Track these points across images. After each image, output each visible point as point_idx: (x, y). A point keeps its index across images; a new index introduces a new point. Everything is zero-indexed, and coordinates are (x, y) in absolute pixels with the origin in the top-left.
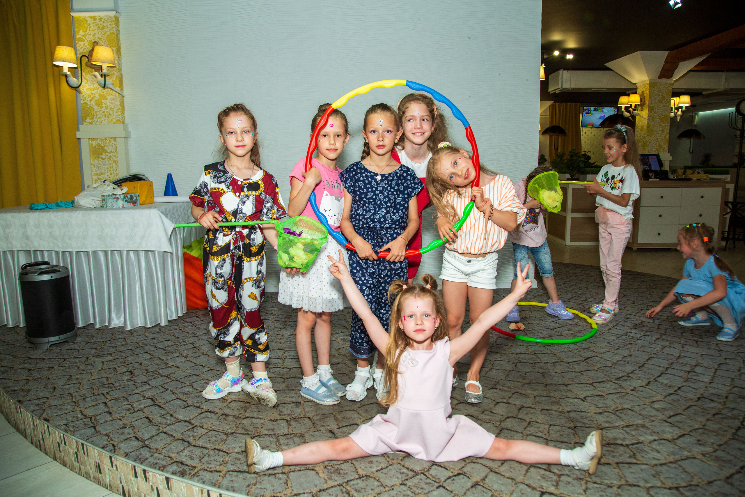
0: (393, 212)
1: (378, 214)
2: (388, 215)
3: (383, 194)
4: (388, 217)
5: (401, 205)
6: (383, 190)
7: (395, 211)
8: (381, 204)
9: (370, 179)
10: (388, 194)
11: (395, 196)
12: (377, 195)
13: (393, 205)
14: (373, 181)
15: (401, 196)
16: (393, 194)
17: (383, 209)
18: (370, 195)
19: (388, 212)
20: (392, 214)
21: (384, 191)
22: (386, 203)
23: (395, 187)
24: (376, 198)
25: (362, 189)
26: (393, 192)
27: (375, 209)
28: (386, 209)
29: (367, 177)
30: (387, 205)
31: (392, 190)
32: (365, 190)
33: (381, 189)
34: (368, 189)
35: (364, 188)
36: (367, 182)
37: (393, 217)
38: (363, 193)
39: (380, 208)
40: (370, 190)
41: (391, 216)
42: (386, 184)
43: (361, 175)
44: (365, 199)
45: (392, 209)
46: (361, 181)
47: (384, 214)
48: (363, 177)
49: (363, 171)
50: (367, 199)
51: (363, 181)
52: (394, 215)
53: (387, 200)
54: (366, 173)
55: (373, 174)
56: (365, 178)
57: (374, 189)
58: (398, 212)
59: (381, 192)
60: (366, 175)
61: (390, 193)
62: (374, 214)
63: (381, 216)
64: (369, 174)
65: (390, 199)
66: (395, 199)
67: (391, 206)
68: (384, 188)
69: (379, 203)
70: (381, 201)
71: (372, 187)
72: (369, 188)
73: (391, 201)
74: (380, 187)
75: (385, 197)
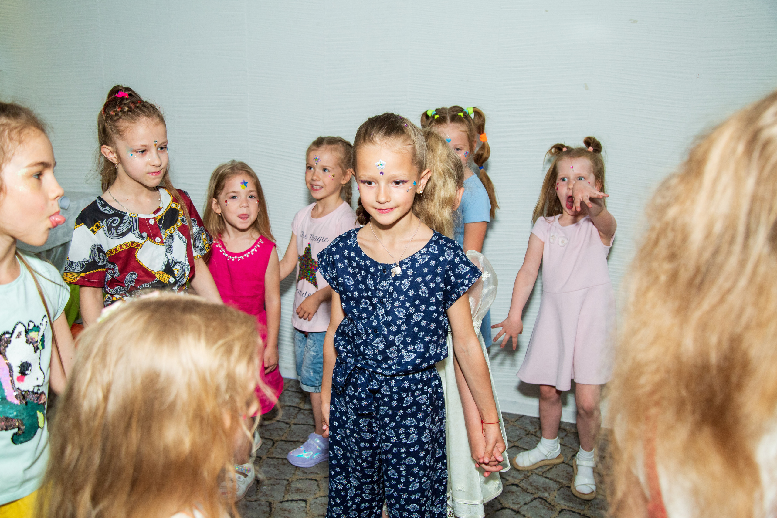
0: (404, 343)
1: (372, 346)
2: (393, 349)
3: (384, 306)
4: (392, 352)
5: (421, 329)
6: (384, 297)
7: (409, 340)
8: (379, 327)
9: (364, 273)
10: (393, 307)
11: (407, 309)
12: (374, 306)
13: (404, 327)
14: (369, 276)
15: (423, 308)
16: (403, 306)
17: (382, 338)
18: (364, 304)
19: (389, 344)
20: (401, 346)
21: (385, 301)
22: (388, 324)
23: (408, 290)
24: (371, 313)
25: (350, 291)
26: (403, 302)
27: (368, 335)
28: (386, 337)
29: (359, 266)
30: (389, 331)
31: (402, 298)
32: (356, 294)
33: (381, 294)
34: (360, 291)
35: (355, 290)
36: (359, 277)
37: (404, 352)
38: (353, 298)
39: (377, 336)
40: (365, 294)
41: (399, 351)
42: (391, 284)
43: (350, 262)
44: (355, 310)
45: (401, 337)
46: (349, 274)
47: (382, 347)
48: (353, 267)
49: (353, 254)
50: (358, 311)
51: (354, 275)
52: (405, 348)
53: (389, 318)
54: (358, 259)
55: (368, 262)
56: (356, 271)
57: (370, 294)
58: (414, 343)
59: (381, 301)
60: (358, 263)
61: (397, 304)
62: (366, 343)
63: (377, 352)
64: (362, 263)
65: (395, 318)
66: (409, 316)
67: (399, 331)
68: (385, 292)
69: (375, 323)
70: (379, 321)
71: (367, 289)
72: (363, 291)
73: (399, 322)
74: (380, 290)
75: (388, 313)
